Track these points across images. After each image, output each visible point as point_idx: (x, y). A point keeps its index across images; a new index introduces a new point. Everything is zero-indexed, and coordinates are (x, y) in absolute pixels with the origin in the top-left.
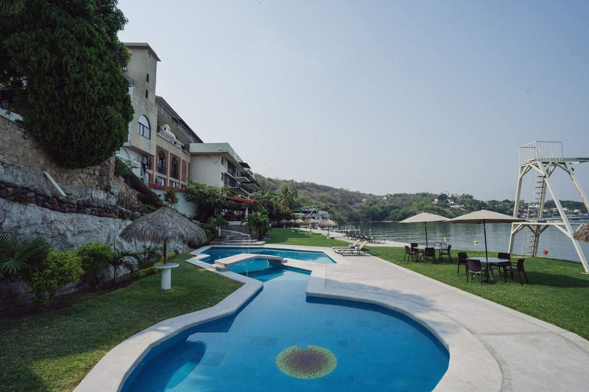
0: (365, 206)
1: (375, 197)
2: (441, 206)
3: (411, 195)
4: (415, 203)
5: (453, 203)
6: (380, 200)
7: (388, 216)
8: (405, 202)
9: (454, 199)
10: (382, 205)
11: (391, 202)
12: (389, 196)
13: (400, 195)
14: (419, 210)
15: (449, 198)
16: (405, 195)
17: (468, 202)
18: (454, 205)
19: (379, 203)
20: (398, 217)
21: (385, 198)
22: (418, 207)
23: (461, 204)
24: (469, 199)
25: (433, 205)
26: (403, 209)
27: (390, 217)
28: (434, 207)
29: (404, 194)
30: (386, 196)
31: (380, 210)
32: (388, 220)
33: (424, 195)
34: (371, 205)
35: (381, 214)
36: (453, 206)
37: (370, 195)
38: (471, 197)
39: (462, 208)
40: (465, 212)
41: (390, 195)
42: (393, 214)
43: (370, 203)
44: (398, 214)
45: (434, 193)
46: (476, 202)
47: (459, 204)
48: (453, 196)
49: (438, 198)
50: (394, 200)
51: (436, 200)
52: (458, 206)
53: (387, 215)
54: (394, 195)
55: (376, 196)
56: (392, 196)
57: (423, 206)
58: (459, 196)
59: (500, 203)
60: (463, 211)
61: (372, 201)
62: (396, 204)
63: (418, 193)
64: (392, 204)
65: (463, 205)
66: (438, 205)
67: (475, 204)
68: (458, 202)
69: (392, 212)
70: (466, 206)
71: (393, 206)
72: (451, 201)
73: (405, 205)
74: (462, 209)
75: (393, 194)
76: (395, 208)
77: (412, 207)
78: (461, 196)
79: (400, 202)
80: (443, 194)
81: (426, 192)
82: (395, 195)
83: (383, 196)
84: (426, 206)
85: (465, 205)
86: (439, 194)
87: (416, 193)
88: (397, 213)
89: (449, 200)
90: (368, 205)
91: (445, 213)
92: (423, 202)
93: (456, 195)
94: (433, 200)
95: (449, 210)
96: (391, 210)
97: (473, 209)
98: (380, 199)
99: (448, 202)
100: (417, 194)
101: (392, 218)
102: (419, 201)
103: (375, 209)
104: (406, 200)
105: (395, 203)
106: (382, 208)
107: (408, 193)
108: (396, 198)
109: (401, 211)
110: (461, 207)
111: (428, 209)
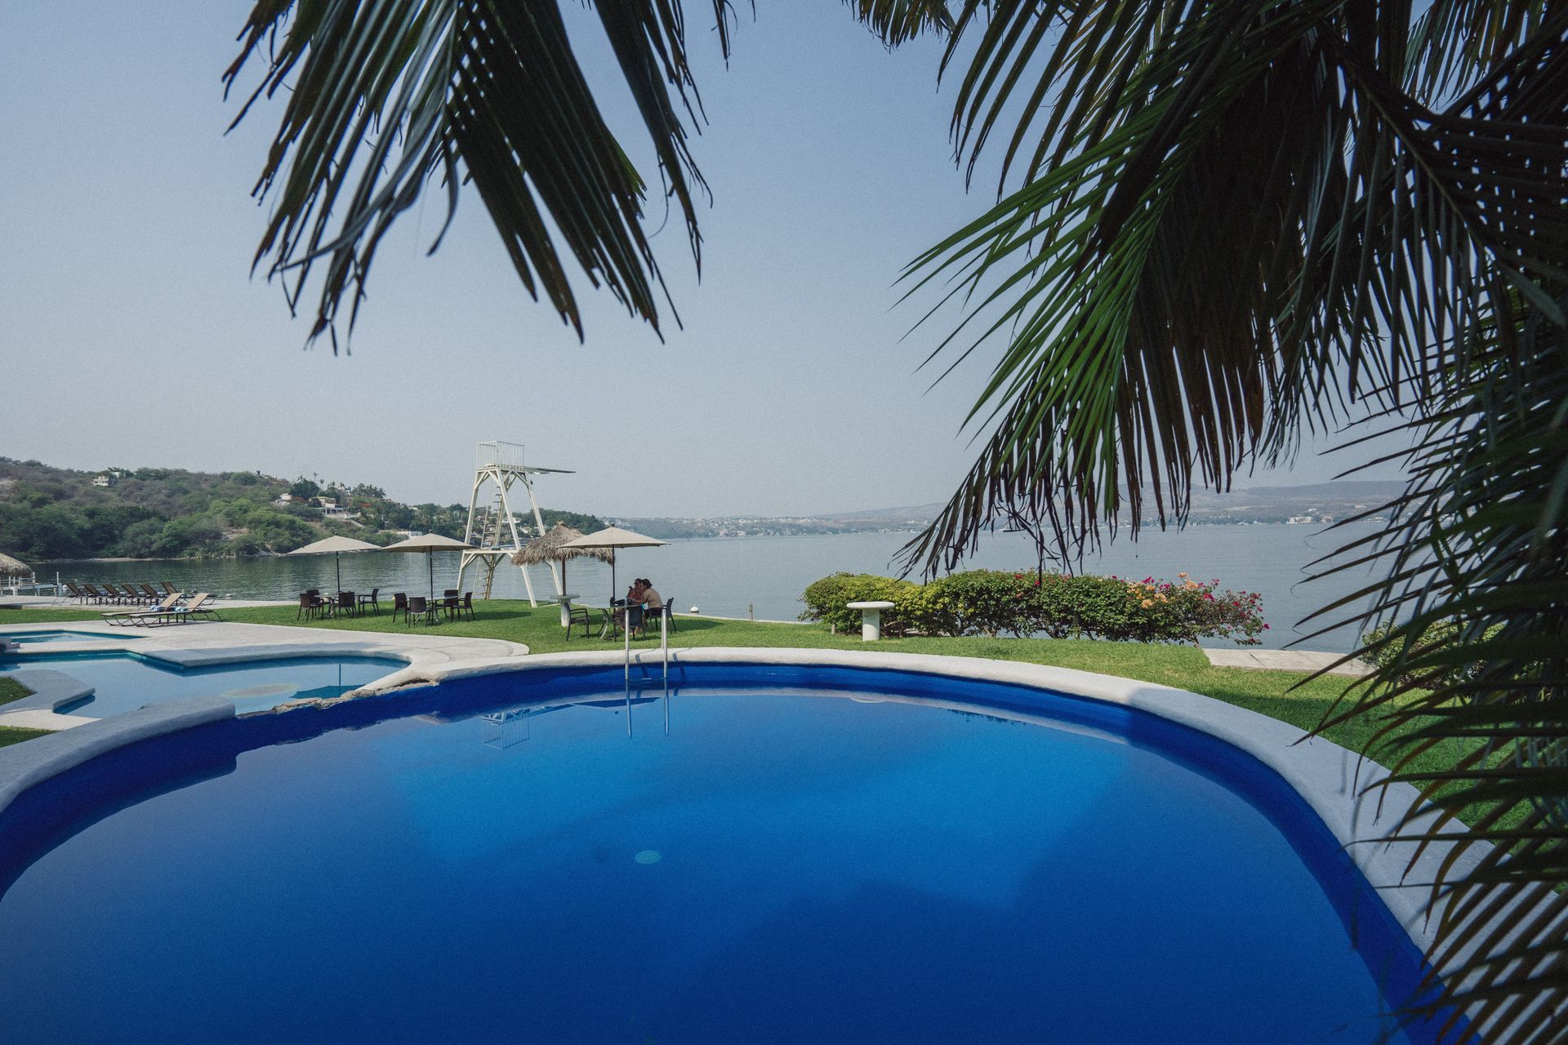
0: (12, 505)
1: (55, 475)
2: (300, 514)
3: (201, 477)
4: (216, 503)
5: (332, 506)
6: (82, 488)
7: (117, 542)
8: (180, 499)
9: (335, 495)
10: (89, 506)
11: (127, 497)
12: (117, 474)
13: (162, 475)
14: (232, 525)
15: (323, 494)
16: (181, 474)
17: (373, 505)
18: (334, 511)
19: (76, 499)
20: (154, 547)
21: (102, 482)
22: (228, 514)
23: (353, 511)
24: (374, 500)
25: (276, 510)
26: (174, 523)
27: (121, 546)
28: (279, 515)
29: (177, 472)
30: (105, 474)
31: (85, 523)
32: (115, 555)
33: (248, 480)
34: (41, 502)
35: (84, 534)
36: (332, 516)
37: (31, 464)
38: (379, 494)
39: (357, 520)
40: (363, 530)
41: (122, 471)
42: (137, 534)
43: (37, 495)
44: (154, 537)
45: (278, 475)
46: (392, 506)
47: (349, 510)
48: (333, 489)
49: (292, 493)
50: (140, 489)
51: (286, 497)
52: (345, 516)
53: (113, 539)
54: (140, 472)
55: (57, 471)
56: (129, 474)
57: (246, 511)
58: (349, 489)
59: (444, 511)
60: (359, 529)
61: (48, 490)
62: (144, 504)
63: (228, 471)
64: (129, 503)
65: (359, 515)
66: (290, 512)
67: (387, 513)
68: (346, 506)
69: (131, 530)
70: (367, 518)
71: (137, 509)
72: (327, 502)
73: (181, 507)
74: (356, 523)
75: (133, 470)
76: (145, 515)
77: (207, 513)
78: (355, 490)
79: (162, 497)
80: (305, 481)
81: (254, 472)
82: (144, 475)
83: (93, 475)
84: (251, 515)
85: (363, 514)
86: (293, 478)
87: (219, 471)
88: (152, 532)
89: (322, 500)
90: (26, 504)
91: (311, 533)
92: (243, 501)
93: (342, 485)
94: (276, 497)
95: (321, 526)
96: (130, 523)
97: (383, 524)
98: (81, 482)
99: (319, 504)
100: (225, 477)
101: (134, 549)
102: (232, 496)
103: (62, 519)
104: (186, 492)
105: (143, 499)
106: (91, 514)
107: (192, 469)
108: (146, 483)
109: (167, 525)
110: (353, 519)
111: (261, 523)
